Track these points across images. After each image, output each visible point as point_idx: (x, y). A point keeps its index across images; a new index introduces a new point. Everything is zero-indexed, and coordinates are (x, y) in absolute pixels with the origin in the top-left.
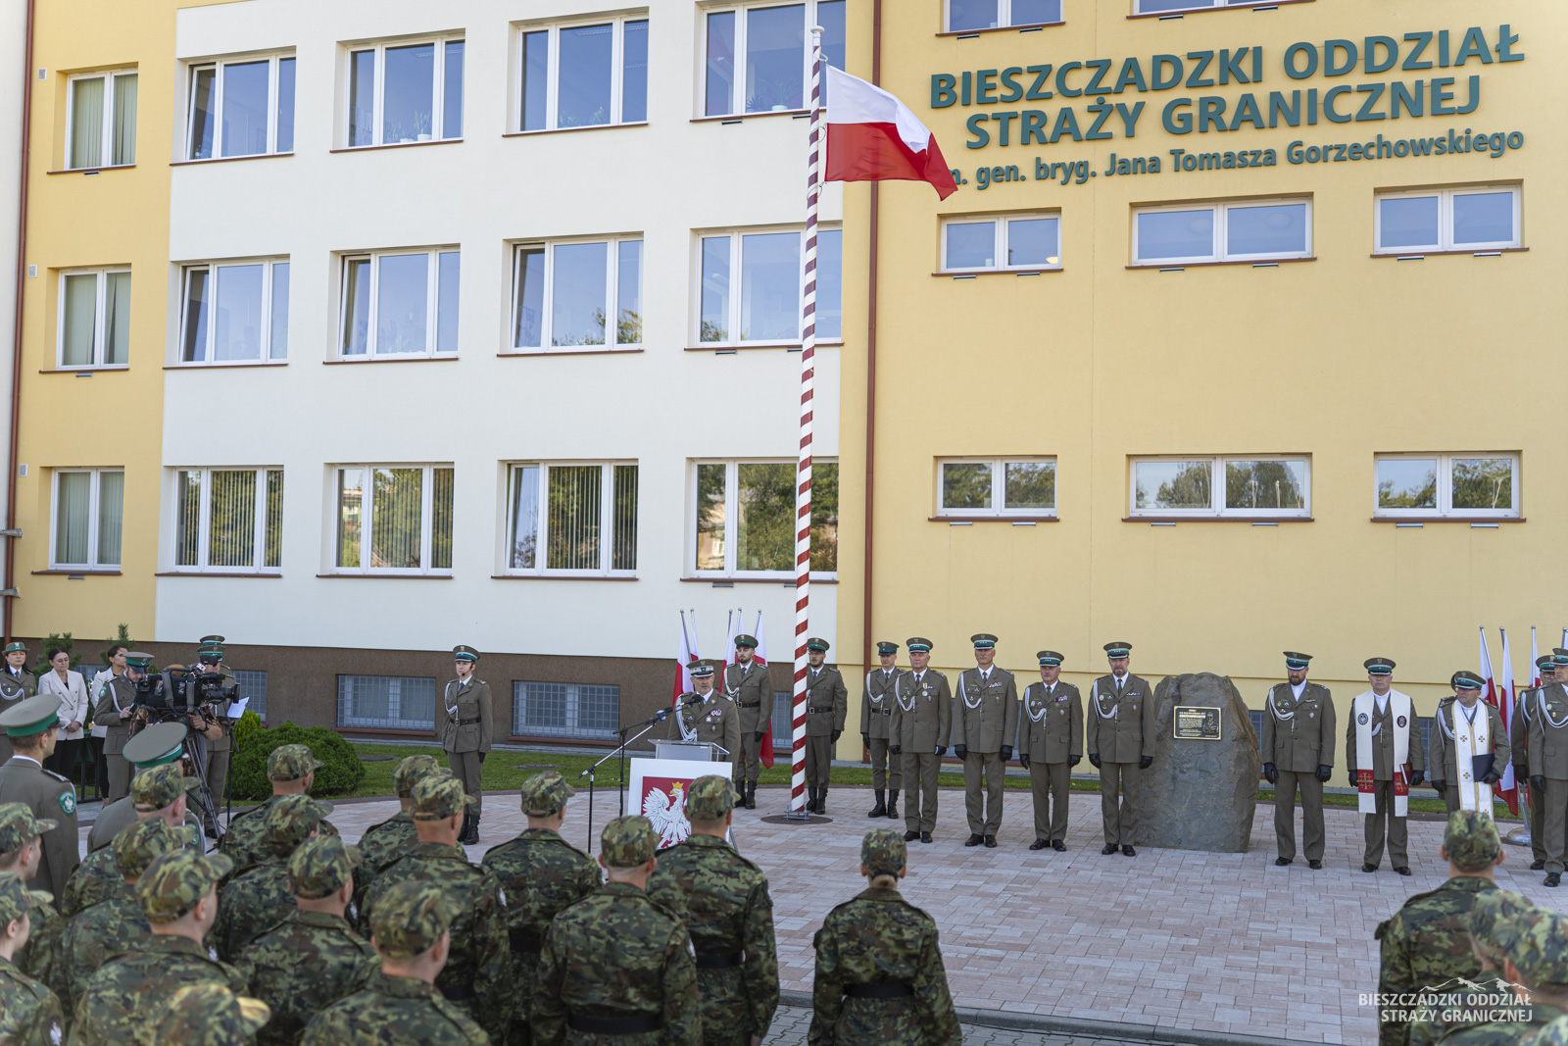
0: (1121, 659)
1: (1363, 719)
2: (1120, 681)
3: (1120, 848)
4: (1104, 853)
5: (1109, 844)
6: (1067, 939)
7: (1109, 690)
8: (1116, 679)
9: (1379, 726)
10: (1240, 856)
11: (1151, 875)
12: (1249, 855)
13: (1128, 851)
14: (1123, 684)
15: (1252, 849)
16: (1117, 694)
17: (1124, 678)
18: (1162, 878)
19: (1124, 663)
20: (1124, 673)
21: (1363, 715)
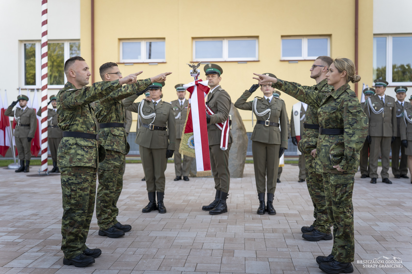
0: (182, 92)
1: (296, 113)
2: (182, 102)
3: (182, 178)
4: (175, 180)
5: (177, 176)
6: (154, 221)
7: (177, 106)
8: (180, 101)
9: (304, 116)
10: (240, 179)
11: (201, 188)
12: (243, 179)
13: (186, 179)
14: (183, 103)
15: (244, 177)
16: (180, 108)
17: (184, 101)
18: (207, 189)
19: (183, 94)
20: (183, 98)
21: (296, 112)
